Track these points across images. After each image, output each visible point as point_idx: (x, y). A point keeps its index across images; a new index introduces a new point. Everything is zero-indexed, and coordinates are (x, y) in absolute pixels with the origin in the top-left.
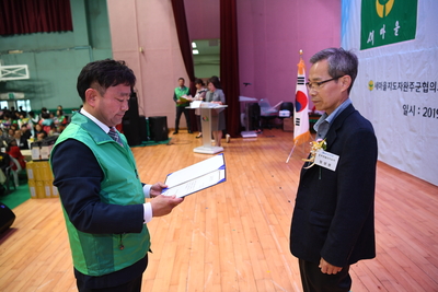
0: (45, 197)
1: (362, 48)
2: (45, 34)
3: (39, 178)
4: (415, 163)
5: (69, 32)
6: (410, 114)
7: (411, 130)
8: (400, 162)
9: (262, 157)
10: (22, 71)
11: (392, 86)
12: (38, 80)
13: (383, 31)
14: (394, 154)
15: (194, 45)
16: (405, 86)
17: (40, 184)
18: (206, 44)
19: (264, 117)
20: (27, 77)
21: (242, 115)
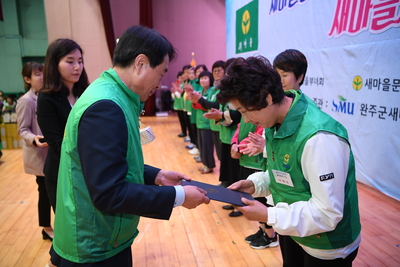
0: (13, 148)
3: (9, 134)
17: (10, 139)
21: (157, 100)
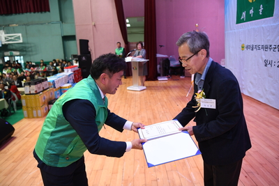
0: (33, 117)
1: (237, 23)
2: (32, 13)
3: (29, 105)
4: (271, 98)
5: (48, 13)
6: (269, 66)
7: (270, 76)
8: (262, 97)
9: (171, 93)
10: (18, 38)
11: (258, 47)
12: (28, 43)
13: (251, 12)
14: (258, 91)
15: (127, 21)
16: (266, 48)
17: (30, 109)
18: (135, 20)
19: (172, 68)
20: (21, 41)
21: (158, 66)
